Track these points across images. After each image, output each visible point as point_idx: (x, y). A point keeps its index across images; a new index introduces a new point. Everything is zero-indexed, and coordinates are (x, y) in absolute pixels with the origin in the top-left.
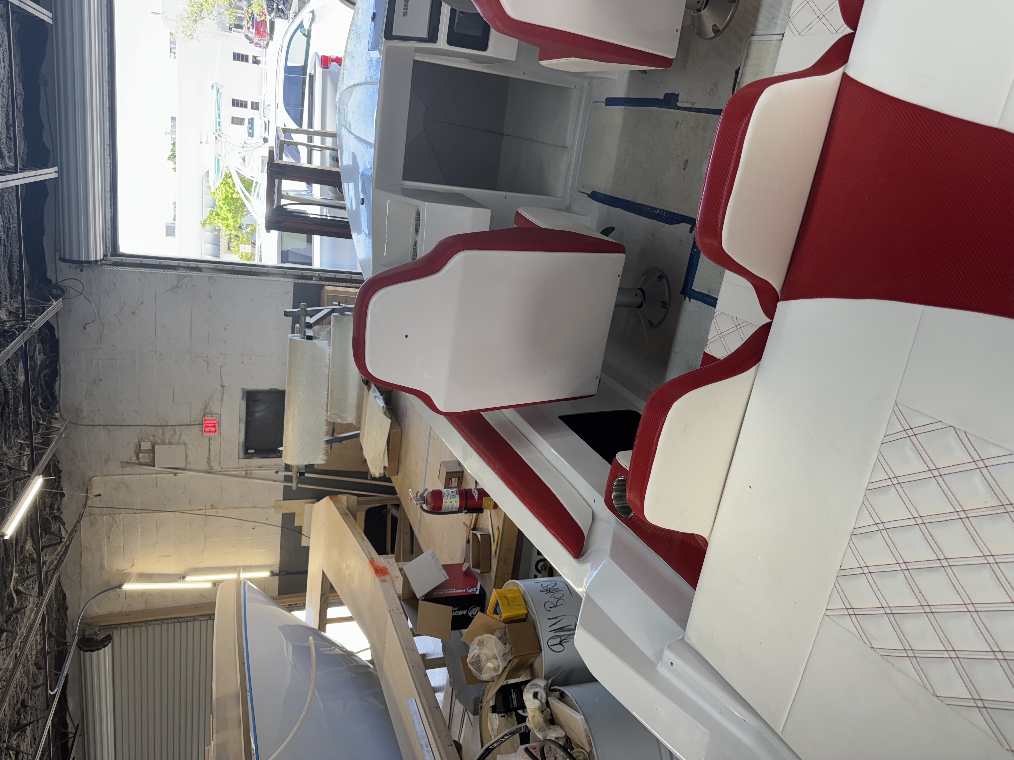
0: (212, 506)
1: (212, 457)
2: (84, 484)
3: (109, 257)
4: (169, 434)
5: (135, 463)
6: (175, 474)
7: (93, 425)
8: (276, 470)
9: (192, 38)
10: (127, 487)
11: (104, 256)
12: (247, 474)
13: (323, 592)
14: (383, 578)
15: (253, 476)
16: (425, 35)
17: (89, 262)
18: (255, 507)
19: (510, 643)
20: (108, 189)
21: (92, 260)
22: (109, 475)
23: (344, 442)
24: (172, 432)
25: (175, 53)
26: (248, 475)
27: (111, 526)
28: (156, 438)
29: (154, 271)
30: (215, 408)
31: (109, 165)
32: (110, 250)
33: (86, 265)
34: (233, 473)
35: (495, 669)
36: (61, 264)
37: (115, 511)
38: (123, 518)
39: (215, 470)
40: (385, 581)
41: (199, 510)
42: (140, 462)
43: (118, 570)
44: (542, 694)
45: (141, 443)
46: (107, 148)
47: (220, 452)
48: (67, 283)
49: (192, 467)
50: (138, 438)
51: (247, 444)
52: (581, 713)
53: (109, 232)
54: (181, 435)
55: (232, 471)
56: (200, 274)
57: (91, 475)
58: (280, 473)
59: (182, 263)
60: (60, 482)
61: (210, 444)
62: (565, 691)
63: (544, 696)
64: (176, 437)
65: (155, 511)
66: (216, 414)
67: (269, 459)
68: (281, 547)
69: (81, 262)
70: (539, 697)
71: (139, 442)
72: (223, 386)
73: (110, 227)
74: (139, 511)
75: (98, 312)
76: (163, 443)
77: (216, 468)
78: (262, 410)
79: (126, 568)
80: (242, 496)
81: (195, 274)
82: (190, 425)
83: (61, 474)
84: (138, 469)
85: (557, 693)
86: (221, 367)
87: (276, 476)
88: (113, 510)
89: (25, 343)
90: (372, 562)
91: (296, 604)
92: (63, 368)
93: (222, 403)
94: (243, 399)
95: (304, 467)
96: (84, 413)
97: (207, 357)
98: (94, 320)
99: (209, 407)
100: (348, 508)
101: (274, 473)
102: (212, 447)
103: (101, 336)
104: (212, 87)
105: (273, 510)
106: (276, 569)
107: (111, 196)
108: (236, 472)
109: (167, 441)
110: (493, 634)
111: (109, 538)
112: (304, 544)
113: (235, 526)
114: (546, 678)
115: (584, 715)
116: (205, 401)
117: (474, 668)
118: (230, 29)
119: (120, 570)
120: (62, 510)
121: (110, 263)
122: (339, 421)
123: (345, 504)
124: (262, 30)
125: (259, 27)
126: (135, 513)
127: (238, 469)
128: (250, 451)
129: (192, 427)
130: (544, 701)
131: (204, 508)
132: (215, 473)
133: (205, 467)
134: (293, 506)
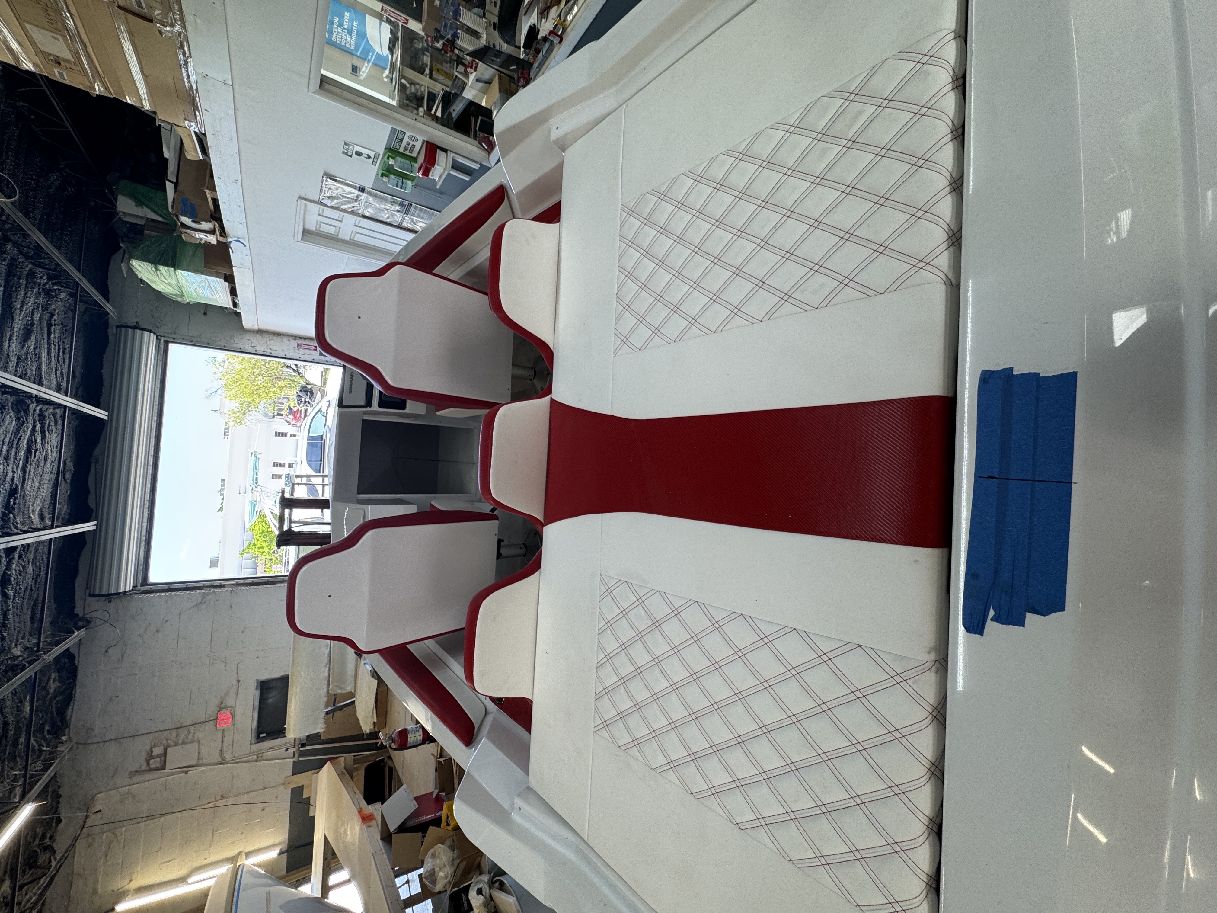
0: (222, 796)
1: (225, 749)
2: (85, 805)
3: (139, 587)
4: (183, 733)
5: (145, 771)
6: (186, 773)
7: (104, 741)
8: (285, 749)
9: (241, 424)
10: (134, 796)
11: (133, 587)
12: (258, 757)
13: (326, 857)
14: (368, 824)
15: (264, 758)
16: (363, 403)
17: (118, 594)
18: (264, 788)
19: (457, 849)
20: (144, 533)
21: (121, 591)
22: (115, 788)
23: (344, 710)
24: (186, 733)
25: (228, 435)
26: (260, 758)
27: (111, 842)
28: (169, 741)
29: (180, 593)
30: (230, 701)
31: (147, 515)
32: (140, 581)
33: (115, 597)
34: (245, 759)
35: (446, 877)
36: (89, 600)
37: (117, 825)
38: (125, 831)
39: (227, 760)
40: (371, 826)
41: (208, 803)
42: (150, 768)
43: (113, 891)
44: (486, 889)
45: (154, 749)
46: (147, 503)
47: (233, 742)
48: (94, 615)
49: (205, 761)
50: (151, 744)
51: (259, 729)
52: (514, 895)
53: (141, 567)
54: (195, 733)
55: (243, 758)
56: (223, 590)
57: (95, 792)
58: (289, 751)
59: (207, 584)
60: (58, 807)
61: (223, 736)
62: (503, 880)
63: (488, 890)
64: (190, 737)
65: (161, 815)
66: (231, 707)
67: (279, 739)
68: (290, 823)
69: (109, 595)
70: (484, 893)
71: (151, 748)
72: (239, 681)
73: (142, 563)
74: (144, 819)
75: (123, 635)
76: (176, 744)
77: (228, 757)
78: (276, 695)
79: (123, 886)
80: (253, 780)
81: (219, 590)
82: (205, 722)
83: (61, 800)
84: (148, 776)
85: (497, 884)
86: (237, 665)
87: (286, 754)
88: (114, 824)
89: (36, 673)
90: (360, 812)
91: (304, 878)
92: (79, 692)
93: (237, 696)
94: (257, 689)
95: (306, 738)
96: (96, 732)
97: (226, 658)
98: (117, 643)
99: (224, 702)
100: (345, 769)
101: (284, 752)
102: (225, 739)
103: (122, 657)
104: (252, 454)
105: (283, 787)
106: (285, 846)
107: (146, 539)
108: (248, 758)
109: (180, 741)
110: (443, 844)
111: (106, 856)
112: (311, 815)
113: (245, 812)
114: (489, 873)
115: (517, 897)
116: (221, 698)
117: (429, 882)
118: (273, 416)
119: (115, 890)
120: (57, 838)
121: (140, 592)
122: (339, 691)
123: (343, 765)
124: (298, 416)
125: (296, 414)
126: (139, 822)
127: (249, 754)
128: (262, 735)
129: (207, 723)
130: (488, 895)
131: (213, 800)
132: (227, 763)
133: (217, 758)
134: (301, 779)
